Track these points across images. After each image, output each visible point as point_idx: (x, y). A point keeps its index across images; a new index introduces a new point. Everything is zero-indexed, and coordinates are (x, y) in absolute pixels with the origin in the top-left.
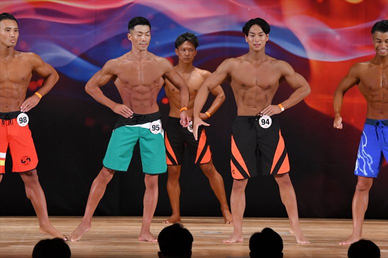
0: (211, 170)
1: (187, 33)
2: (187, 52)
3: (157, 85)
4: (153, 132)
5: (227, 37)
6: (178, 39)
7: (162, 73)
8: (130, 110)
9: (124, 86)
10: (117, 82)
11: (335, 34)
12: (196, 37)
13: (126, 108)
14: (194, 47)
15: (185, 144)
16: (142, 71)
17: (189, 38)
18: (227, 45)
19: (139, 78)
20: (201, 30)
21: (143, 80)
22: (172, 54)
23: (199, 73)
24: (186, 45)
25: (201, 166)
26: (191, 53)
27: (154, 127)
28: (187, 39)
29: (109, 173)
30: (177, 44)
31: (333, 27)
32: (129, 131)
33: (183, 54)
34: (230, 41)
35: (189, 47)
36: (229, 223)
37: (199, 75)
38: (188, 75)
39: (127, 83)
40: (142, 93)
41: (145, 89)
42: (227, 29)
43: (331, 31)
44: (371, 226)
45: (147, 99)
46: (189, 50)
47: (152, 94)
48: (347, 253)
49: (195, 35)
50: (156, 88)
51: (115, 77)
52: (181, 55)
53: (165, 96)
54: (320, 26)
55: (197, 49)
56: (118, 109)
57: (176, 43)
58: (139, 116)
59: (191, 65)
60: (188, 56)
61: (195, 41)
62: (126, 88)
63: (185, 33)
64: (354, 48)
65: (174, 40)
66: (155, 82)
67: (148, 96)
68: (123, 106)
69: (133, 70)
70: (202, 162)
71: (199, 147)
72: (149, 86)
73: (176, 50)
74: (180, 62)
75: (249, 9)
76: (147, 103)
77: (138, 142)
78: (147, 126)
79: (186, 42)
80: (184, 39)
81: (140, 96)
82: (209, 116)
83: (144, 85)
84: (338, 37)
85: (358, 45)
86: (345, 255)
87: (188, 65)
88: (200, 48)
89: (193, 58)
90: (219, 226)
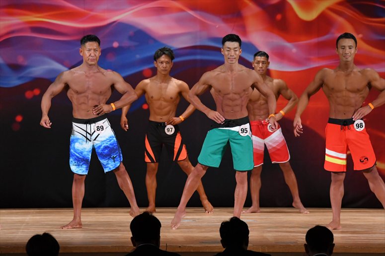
0: (188, 166)
1: (164, 48)
2: (164, 65)
3: (246, 93)
4: (241, 134)
5: (198, 51)
6: (157, 53)
7: (251, 83)
8: (222, 117)
9: (217, 94)
10: (212, 91)
11: (292, 48)
12: (172, 51)
13: (219, 114)
14: (170, 60)
15: (163, 145)
16: (233, 82)
17: (167, 52)
18: (198, 57)
19: (231, 88)
20: (176, 44)
21: (234, 89)
22: (151, 66)
23: (175, 83)
24: (163, 58)
25: (178, 163)
26: (168, 66)
27: (243, 130)
28: (164, 53)
29: (202, 168)
30: (156, 57)
31: (289, 41)
32: (222, 133)
33: (161, 66)
34: (201, 54)
35: (166, 60)
36: (208, 212)
37: (175, 85)
38: (166, 84)
39: (220, 91)
40: (233, 100)
41: (236, 96)
42: (198, 43)
43: (288, 45)
44: (325, 214)
45: (237, 105)
46: (167, 62)
47: (242, 101)
48: (305, 237)
49: (172, 49)
50: (245, 96)
51: (210, 87)
52: (159, 67)
53: (146, 102)
54: (278, 41)
55: (173, 61)
56: (212, 115)
57: (154, 56)
58: (229, 122)
59: (168, 76)
60: (166, 68)
61: (171, 54)
62: (220, 97)
63: (163, 47)
64: (308, 60)
65: (153, 53)
66: (244, 90)
67: (239, 102)
68: (217, 113)
69: (225, 80)
70: (179, 159)
71: (175, 146)
72: (239, 94)
73: (155, 62)
74: (158, 73)
75: (217, 27)
76: (238, 109)
77: (228, 142)
78: (237, 129)
79: (163, 56)
80: (162, 53)
81: (230, 103)
82: (183, 120)
83: (235, 94)
84: (294, 50)
85: (312, 57)
86: (303, 239)
87: (165, 75)
88: (176, 60)
89: (170, 69)
90: (193, 215)
